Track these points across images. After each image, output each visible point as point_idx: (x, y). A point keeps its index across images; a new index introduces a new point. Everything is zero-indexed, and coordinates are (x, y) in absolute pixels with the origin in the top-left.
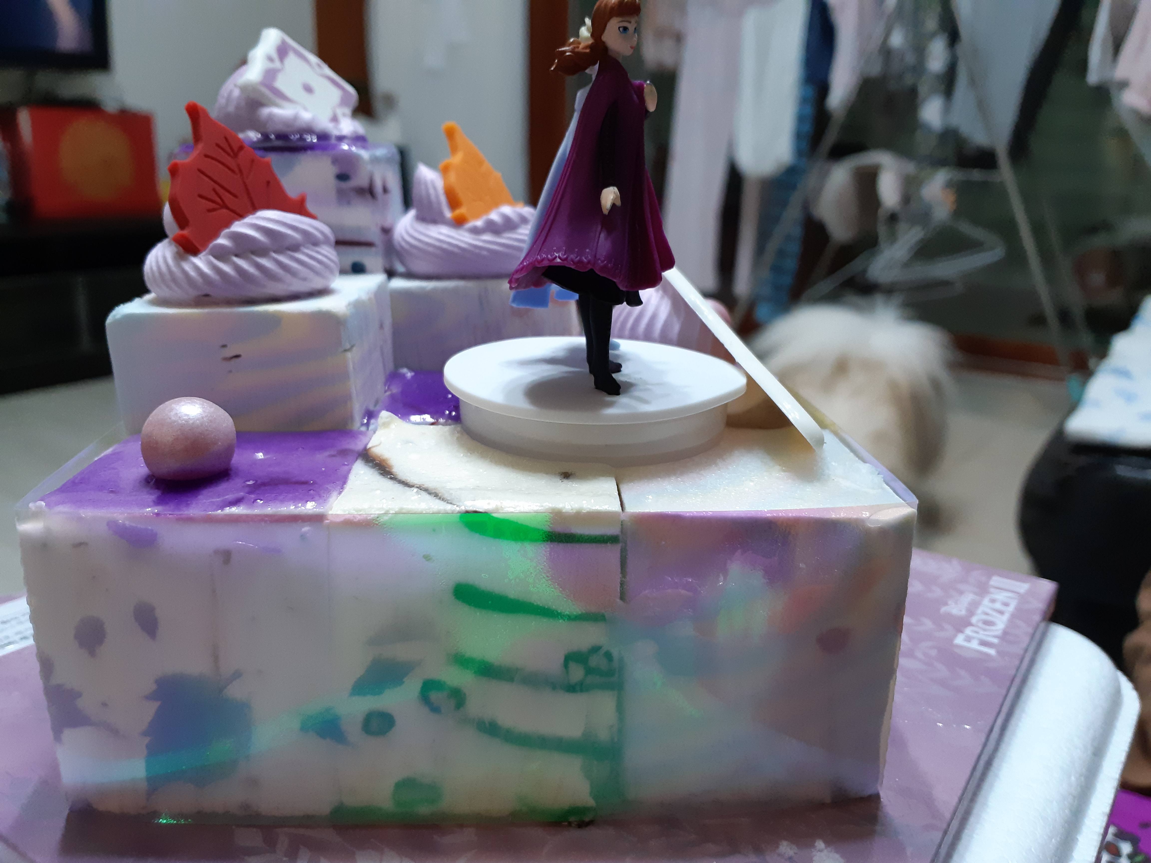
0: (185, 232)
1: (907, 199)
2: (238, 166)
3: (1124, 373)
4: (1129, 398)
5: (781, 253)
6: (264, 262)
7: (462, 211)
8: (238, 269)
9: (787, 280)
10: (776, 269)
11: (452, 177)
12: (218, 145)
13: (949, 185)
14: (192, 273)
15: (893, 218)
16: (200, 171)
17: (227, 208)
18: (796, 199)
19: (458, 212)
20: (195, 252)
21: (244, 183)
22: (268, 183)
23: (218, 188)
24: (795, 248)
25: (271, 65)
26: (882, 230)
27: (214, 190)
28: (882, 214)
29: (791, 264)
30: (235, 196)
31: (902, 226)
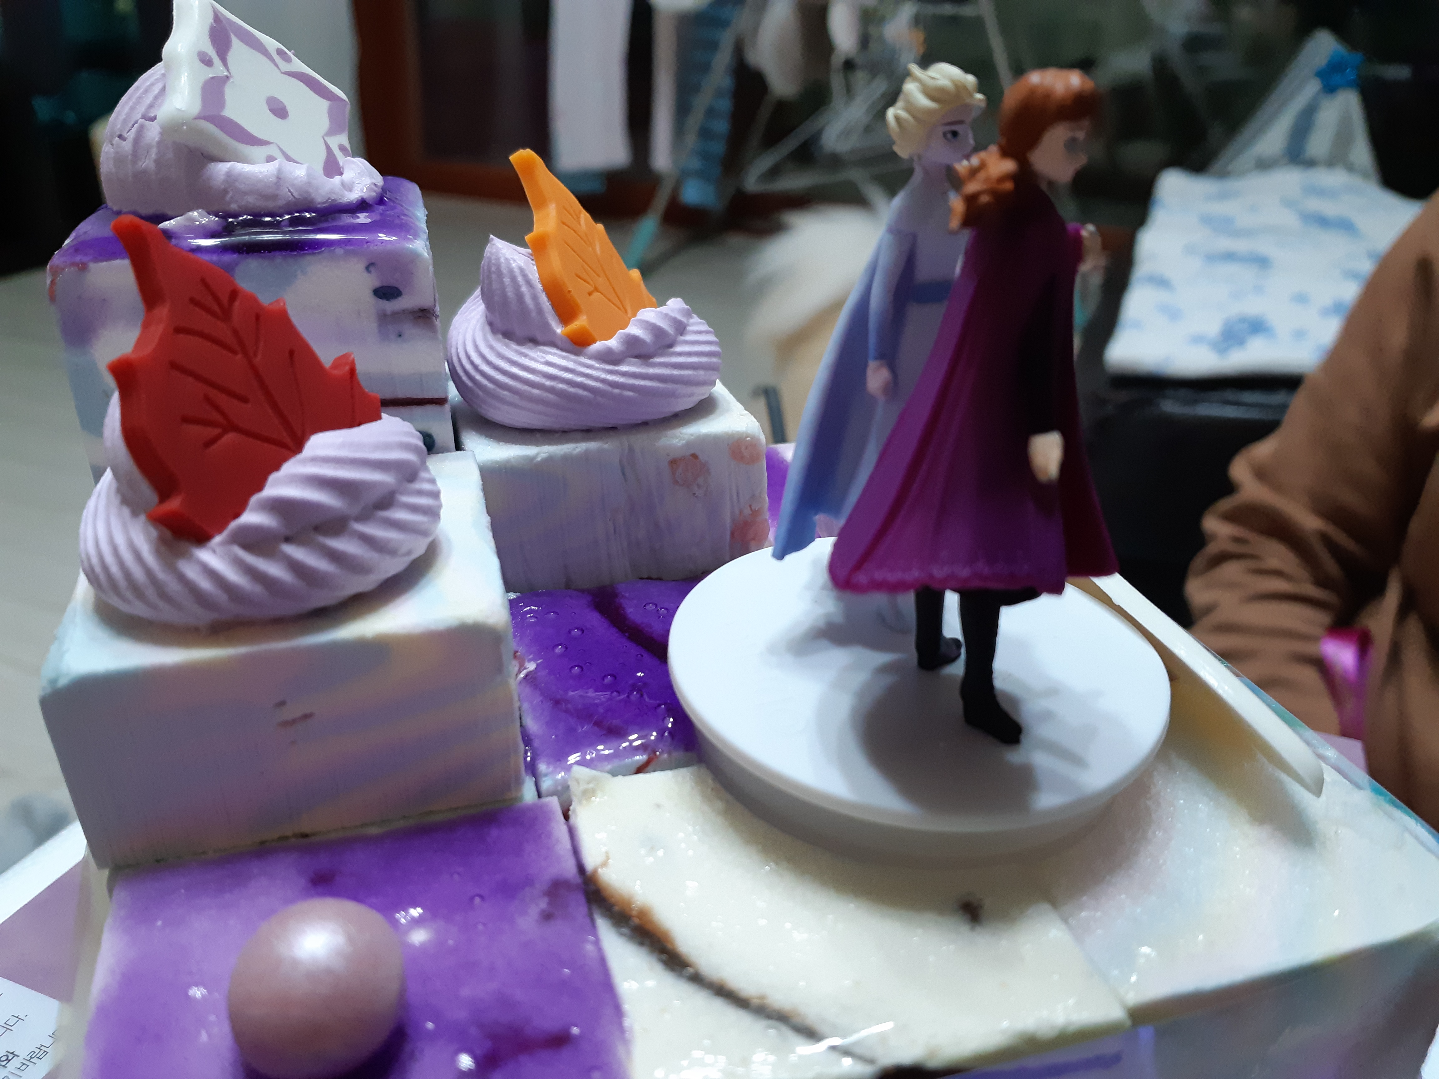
0: (174, 504)
1: (865, 41)
2: (235, 332)
3: (1161, 282)
4: (1173, 314)
5: (711, 113)
6: (340, 544)
7: (581, 322)
8: (296, 567)
9: (719, 148)
10: (705, 133)
11: (555, 261)
12: (193, 301)
13: (917, 21)
14: (205, 584)
15: (849, 65)
16: (174, 365)
17: (236, 428)
18: (726, 40)
19: (576, 325)
20: (202, 539)
21: (254, 368)
22: (291, 353)
23: (213, 393)
24: (725, 105)
25: (209, 73)
26: (837, 82)
27: (207, 399)
28: (837, 60)
29: (722, 126)
30: (245, 400)
31: (860, 76)
